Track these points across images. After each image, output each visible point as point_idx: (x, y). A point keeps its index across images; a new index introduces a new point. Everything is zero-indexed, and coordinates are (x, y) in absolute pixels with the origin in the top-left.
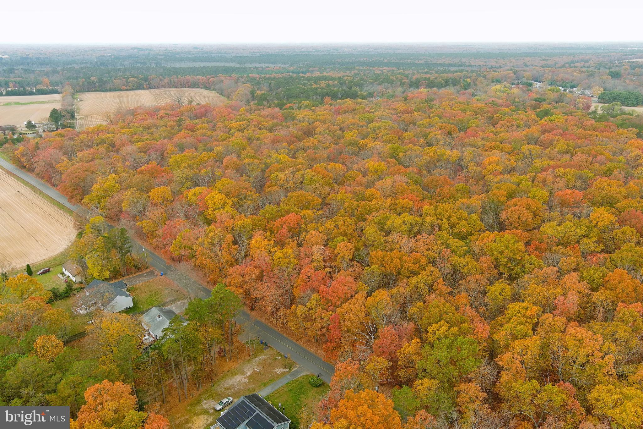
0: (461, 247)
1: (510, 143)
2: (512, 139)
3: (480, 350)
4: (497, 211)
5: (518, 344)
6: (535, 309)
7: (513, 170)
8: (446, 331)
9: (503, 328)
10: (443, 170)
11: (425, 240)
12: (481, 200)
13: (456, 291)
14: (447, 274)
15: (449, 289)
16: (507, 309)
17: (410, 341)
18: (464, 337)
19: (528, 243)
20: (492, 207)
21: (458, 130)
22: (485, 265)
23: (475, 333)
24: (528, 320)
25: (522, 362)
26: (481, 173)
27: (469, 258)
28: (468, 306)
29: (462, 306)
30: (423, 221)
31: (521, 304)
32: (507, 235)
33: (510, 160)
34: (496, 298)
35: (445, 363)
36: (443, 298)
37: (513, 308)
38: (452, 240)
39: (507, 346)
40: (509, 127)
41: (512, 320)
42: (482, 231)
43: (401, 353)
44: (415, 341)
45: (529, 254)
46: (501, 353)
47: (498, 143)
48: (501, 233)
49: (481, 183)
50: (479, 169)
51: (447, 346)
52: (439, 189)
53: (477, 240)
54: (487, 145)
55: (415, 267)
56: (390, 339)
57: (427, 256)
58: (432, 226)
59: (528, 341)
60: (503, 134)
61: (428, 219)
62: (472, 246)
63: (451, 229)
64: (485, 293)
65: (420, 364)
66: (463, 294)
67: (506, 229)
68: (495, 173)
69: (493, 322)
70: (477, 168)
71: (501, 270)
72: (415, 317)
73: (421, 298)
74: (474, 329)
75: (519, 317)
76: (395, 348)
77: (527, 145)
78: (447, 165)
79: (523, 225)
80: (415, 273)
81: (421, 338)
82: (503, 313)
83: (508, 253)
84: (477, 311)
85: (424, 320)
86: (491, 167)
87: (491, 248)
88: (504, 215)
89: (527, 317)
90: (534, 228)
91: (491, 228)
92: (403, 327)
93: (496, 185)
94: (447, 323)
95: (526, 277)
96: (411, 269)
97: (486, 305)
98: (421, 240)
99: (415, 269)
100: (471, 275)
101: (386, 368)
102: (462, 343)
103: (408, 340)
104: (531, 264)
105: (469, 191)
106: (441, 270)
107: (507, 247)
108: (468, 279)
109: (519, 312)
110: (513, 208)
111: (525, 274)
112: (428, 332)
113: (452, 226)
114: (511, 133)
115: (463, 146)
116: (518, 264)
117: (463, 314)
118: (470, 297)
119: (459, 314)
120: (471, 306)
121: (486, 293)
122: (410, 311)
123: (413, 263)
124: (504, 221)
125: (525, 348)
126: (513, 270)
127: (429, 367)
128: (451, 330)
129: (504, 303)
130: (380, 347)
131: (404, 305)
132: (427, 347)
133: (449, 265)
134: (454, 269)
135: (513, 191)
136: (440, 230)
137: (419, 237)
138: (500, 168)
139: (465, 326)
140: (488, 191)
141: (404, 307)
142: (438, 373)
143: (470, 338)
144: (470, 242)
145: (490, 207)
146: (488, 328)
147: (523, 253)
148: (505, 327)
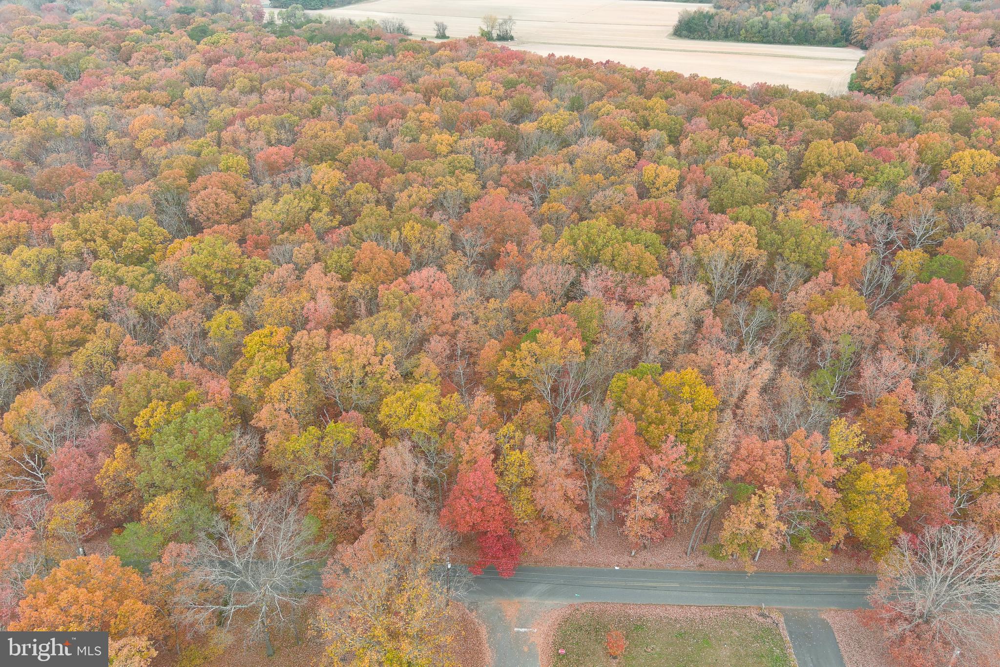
0: (143, 276)
1: (163, 88)
2: (163, 82)
3: (225, 419)
4: (179, 204)
5: (275, 388)
6: (281, 332)
7: (182, 132)
8: (165, 413)
9: (248, 375)
10: (65, 155)
11: (76, 283)
12: (148, 191)
13: (159, 347)
14: (134, 326)
15: (146, 348)
16: (245, 346)
17: (110, 452)
18: (197, 411)
19: (242, 241)
20: (170, 199)
21: (65, 78)
22: (191, 293)
23: (209, 398)
24: (277, 350)
25: (287, 411)
26: (132, 147)
27: (161, 289)
28: (186, 363)
29: (176, 367)
30: (60, 252)
31: (261, 331)
32: (207, 237)
33: (172, 118)
34: (223, 336)
35: (180, 461)
36: (141, 365)
37: (252, 340)
38: (124, 268)
39: (261, 398)
40: (151, 61)
41: (256, 359)
42: (167, 241)
43: (102, 478)
44: (119, 449)
45: (249, 257)
46: (256, 410)
47: (144, 92)
48: (198, 236)
49: (138, 163)
50: (126, 141)
51: (174, 435)
52: (67, 189)
53: (164, 257)
54: (126, 97)
55: (76, 333)
56: (74, 465)
57: (90, 307)
58: (80, 255)
59: (287, 379)
60: (146, 75)
61: (67, 246)
62: (159, 269)
63: (115, 250)
64: (204, 334)
65: (141, 480)
66: (172, 348)
67: (203, 228)
68: (156, 142)
69: (230, 372)
70: (123, 139)
71: (218, 293)
72: (106, 412)
73: (104, 379)
74: (207, 393)
75: (264, 351)
76: (89, 475)
77: (191, 88)
78: (67, 144)
79: (225, 215)
80: (80, 343)
81: (128, 440)
82: (241, 354)
83: (218, 263)
84: (202, 365)
85: (123, 411)
86: (147, 133)
87: (191, 264)
88: (192, 207)
89: (274, 347)
90: (244, 216)
91: (180, 233)
92: (90, 437)
93: (163, 162)
94: (163, 400)
95: (255, 290)
96: (68, 338)
97: (212, 351)
98: (69, 284)
99: (75, 336)
100: (174, 314)
101: (86, 513)
102: (196, 421)
103: (106, 452)
104: (256, 270)
105: (123, 181)
106: (121, 323)
107: (214, 255)
108: (171, 322)
109: (262, 344)
110: (202, 192)
111: (252, 287)
112: (136, 427)
113: (116, 246)
114: (160, 72)
115: (85, 106)
116: (238, 275)
117: (182, 378)
118: (184, 349)
119: (176, 380)
120: (190, 360)
121: (207, 333)
122: (93, 406)
123: (69, 327)
124: (196, 216)
125: (286, 389)
126: (233, 286)
127: (157, 477)
128: (172, 409)
129: (237, 339)
130: (61, 485)
131: (79, 401)
132: (143, 449)
133: (133, 311)
134: (144, 315)
135: (193, 165)
136: (96, 257)
137: (62, 281)
138: (162, 133)
139: (192, 393)
140: (155, 175)
141: (80, 404)
142: (175, 480)
143: (204, 408)
144: (155, 263)
145: (166, 200)
146: (226, 383)
147: (240, 257)
148: (250, 371)
